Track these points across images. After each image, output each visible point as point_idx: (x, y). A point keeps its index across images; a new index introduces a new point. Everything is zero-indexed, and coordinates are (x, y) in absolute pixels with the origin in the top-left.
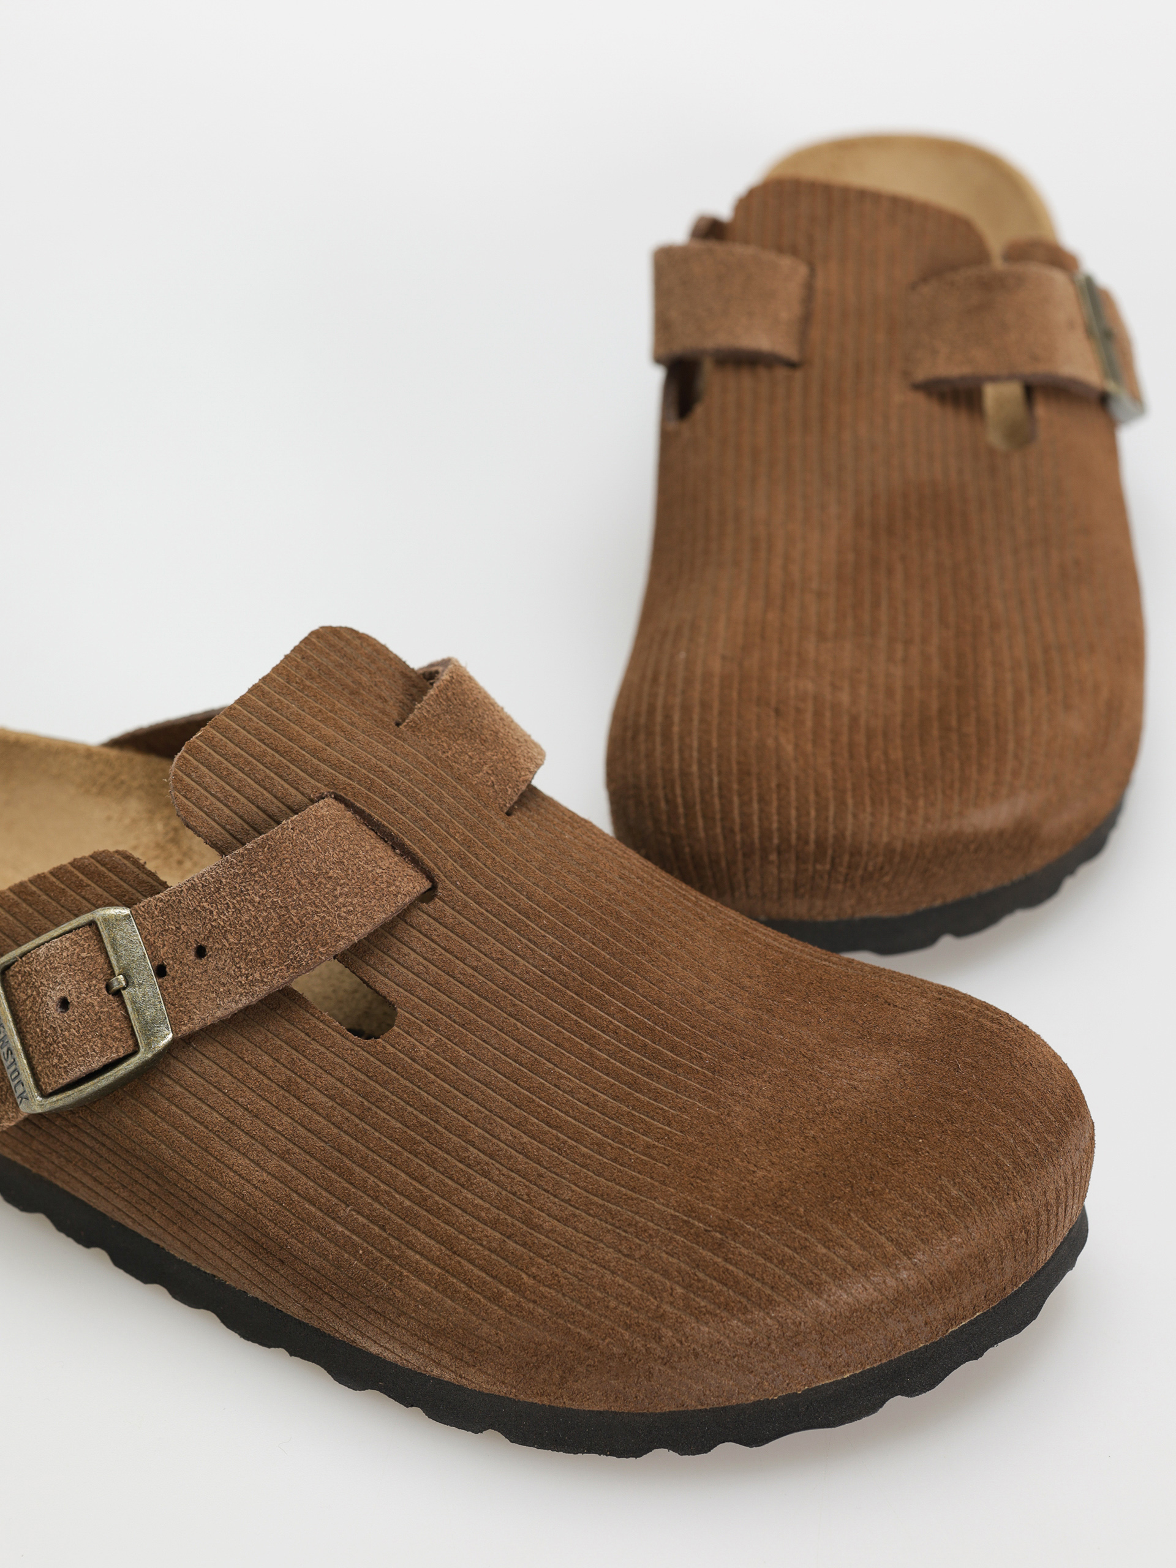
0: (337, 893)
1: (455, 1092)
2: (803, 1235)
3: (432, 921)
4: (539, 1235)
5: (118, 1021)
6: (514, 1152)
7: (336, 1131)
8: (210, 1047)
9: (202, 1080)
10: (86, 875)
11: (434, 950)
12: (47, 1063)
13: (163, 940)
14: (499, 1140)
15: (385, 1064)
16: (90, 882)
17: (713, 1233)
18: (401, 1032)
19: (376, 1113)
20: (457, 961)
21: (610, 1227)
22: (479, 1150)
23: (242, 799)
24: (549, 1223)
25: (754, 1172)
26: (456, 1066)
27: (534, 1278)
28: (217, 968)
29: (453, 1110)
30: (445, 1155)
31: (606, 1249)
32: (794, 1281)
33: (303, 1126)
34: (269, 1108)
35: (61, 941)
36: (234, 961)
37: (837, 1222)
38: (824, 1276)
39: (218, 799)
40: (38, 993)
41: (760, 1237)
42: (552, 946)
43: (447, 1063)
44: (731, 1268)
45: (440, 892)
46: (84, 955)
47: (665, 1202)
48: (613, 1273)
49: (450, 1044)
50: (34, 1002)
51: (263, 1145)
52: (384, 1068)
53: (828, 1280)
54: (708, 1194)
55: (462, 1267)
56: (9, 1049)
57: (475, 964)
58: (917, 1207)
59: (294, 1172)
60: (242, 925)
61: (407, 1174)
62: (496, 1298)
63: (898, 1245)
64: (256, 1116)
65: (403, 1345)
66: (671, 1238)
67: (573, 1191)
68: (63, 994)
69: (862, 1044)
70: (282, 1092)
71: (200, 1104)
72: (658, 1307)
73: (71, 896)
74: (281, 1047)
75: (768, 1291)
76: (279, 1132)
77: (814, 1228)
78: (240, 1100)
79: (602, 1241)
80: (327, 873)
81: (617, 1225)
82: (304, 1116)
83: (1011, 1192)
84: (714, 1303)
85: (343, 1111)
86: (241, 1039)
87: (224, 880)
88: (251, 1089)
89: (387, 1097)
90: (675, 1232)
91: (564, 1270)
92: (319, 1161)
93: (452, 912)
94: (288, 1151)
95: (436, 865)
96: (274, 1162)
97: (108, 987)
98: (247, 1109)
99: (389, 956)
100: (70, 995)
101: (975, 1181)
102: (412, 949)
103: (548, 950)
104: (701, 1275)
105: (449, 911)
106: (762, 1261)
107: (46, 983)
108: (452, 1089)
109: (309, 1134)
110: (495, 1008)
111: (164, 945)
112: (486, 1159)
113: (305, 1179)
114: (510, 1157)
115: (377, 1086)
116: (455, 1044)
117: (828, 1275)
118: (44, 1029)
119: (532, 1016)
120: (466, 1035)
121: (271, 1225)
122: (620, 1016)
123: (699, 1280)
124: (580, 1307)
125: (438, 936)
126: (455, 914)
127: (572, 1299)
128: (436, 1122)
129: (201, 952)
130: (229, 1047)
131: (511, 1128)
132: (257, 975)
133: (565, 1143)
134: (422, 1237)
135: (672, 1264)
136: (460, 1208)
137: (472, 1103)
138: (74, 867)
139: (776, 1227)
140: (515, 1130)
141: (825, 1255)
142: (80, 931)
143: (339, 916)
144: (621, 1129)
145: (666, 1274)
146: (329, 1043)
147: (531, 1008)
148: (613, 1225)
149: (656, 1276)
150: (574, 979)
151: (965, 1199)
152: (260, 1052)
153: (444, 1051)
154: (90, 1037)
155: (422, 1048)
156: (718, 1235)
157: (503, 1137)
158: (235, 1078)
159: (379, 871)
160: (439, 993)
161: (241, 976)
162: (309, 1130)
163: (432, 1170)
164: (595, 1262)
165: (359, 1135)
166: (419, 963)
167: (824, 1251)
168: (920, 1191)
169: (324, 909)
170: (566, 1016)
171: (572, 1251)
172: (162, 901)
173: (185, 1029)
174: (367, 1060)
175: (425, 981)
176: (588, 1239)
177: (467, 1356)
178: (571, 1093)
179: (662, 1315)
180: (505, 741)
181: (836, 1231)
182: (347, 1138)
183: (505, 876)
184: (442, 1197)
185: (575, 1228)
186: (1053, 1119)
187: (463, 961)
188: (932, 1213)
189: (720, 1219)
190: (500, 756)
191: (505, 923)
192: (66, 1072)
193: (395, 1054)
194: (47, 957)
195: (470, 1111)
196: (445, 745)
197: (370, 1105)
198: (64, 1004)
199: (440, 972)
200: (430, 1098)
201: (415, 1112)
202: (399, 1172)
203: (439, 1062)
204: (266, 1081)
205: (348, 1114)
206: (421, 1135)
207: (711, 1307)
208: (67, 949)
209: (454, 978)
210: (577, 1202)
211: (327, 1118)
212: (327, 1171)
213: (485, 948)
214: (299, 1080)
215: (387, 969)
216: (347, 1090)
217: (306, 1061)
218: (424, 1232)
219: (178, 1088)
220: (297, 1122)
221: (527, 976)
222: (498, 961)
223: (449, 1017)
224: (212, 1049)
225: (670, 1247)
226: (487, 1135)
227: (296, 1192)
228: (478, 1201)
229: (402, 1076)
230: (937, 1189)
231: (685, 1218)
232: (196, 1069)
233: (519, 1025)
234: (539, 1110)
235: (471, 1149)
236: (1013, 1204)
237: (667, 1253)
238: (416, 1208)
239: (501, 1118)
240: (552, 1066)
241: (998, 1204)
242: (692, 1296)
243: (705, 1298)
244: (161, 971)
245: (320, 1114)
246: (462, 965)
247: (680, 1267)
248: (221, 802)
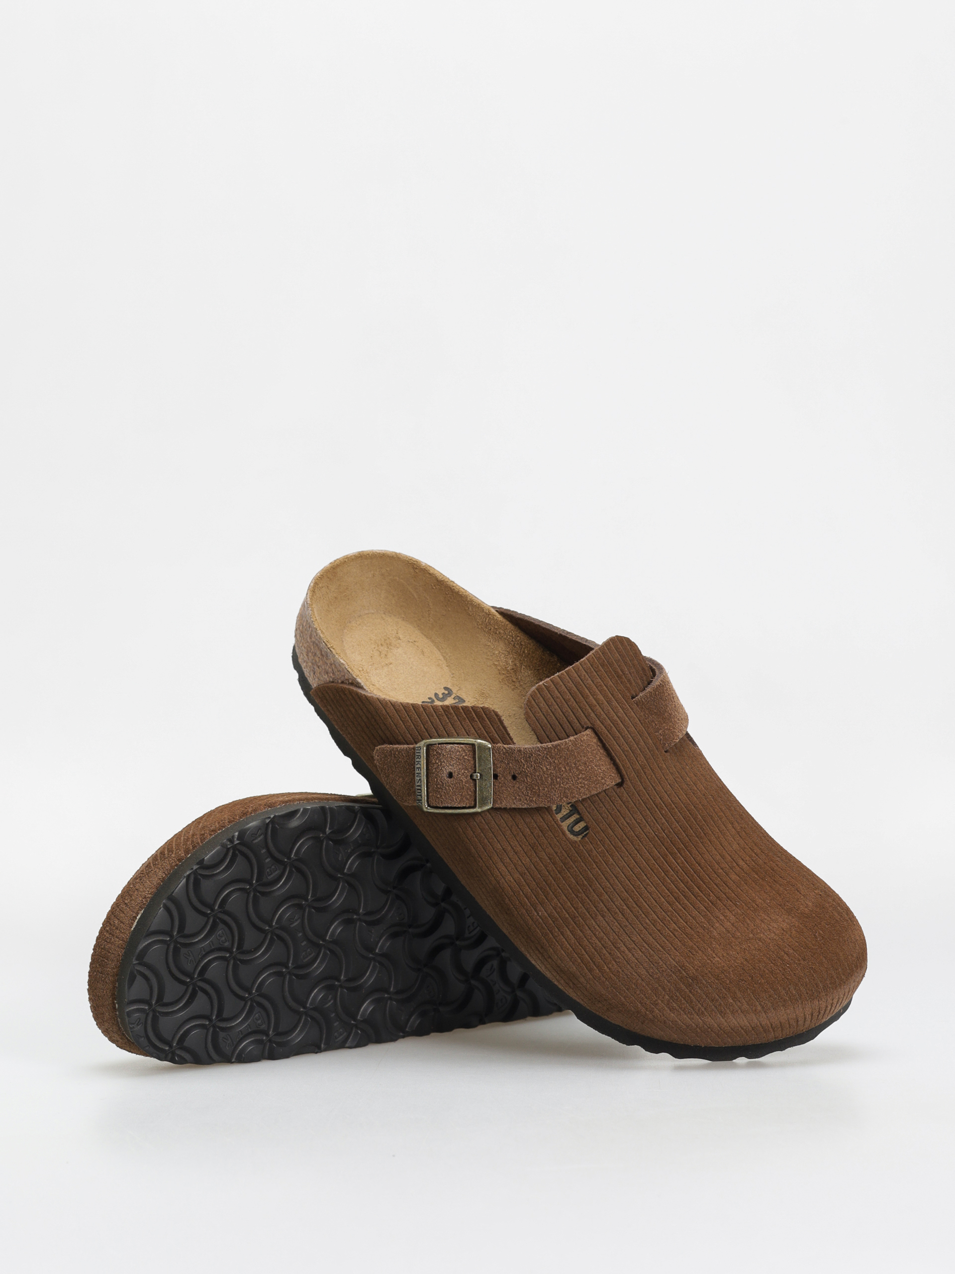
0: (580, 777)
1: (602, 876)
2: (725, 992)
3: (617, 796)
4: (617, 952)
5: (471, 792)
6: (618, 911)
7: (547, 873)
8: (506, 815)
9: (498, 828)
10: (477, 716)
11: (613, 809)
12: (435, 795)
13: (501, 765)
14: (614, 903)
15: (577, 853)
16: (477, 720)
17: (689, 979)
18: (588, 841)
19: (567, 873)
20: (622, 818)
21: (647, 960)
22: (604, 905)
23: (554, 718)
24: (623, 948)
25: (714, 957)
26: (606, 865)
27: (610, 969)
28: (519, 788)
29: (599, 883)
30: (590, 902)
31: (643, 969)
32: (715, 1009)
33: (534, 866)
34: (522, 852)
35: (458, 747)
36: (526, 789)
37: (741, 991)
38: (728, 1011)
39: (544, 714)
40: (441, 765)
41: (707, 987)
42: (663, 824)
43: (603, 862)
44: (691, 996)
45: (625, 785)
46: (466, 757)
47: (673, 958)
48: (642, 980)
49: (607, 854)
50: (438, 767)
51: (515, 866)
52: (576, 855)
53: (729, 1013)
54: (692, 961)
55: (581, 952)
56: (420, 779)
57: (629, 821)
58: (776, 995)
59: (524, 883)
60: (535, 776)
61: (571, 904)
62: (590, 970)
63: (763, 1008)
64: (516, 853)
65: (546, 967)
66: (671, 975)
67: (637, 938)
68: (451, 771)
69: (780, 909)
70: (530, 847)
71: (494, 838)
72: (656, 1000)
73: (467, 723)
74: (536, 828)
75: (703, 1010)
76: (523, 864)
77: (731, 991)
78: (511, 843)
79: (642, 965)
80: (578, 767)
81: (651, 960)
82: (536, 862)
83: (818, 998)
84: (679, 1007)
85: (553, 866)
86: (520, 817)
87: (534, 755)
88: (517, 841)
89: (573, 868)
90: (673, 973)
91: (623, 971)
92: (536, 883)
93: (627, 795)
94: (525, 873)
95: (627, 773)
96: (517, 875)
97: (471, 776)
98: (513, 848)
99: (594, 805)
100: (455, 773)
101: (804, 989)
102: (604, 806)
103: (661, 825)
104: (678, 994)
105: (625, 795)
106: (705, 997)
107: (446, 762)
108: (601, 874)
109: (535, 870)
110: (631, 844)
111: (500, 767)
112: (606, 910)
113: (528, 888)
114: (616, 913)
115: (571, 861)
116: (609, 855)
117: (730, 1011)
118: (439, 781)
119: (645, 853)
120: (615, 852)
121: (507, 900)
122: (681, 865)
123: (676, 996)
124: (624, 988)
125: (617, 804)
126: (628, 796)
127: (622, 984)
128: (590, 886)
129: (514, 777)
130: (514, 819)
131: (620, 900)
132: (534, 799)
133: (641, 915)
134: (569, 933)
135: (667, 986)
136: (588, 927)
137: (608, 883)
138: (473, 710)
139: (715, 985)
140: (622, 902)
141: (731, 1003)
142: (467, 746)
143: (577, 787)
144: (666, 917)
145: (664, 989)
146: (556, 835)
147: (646, 849)
148: (649, 960)
149: (659, 988)
150: (667, 842)
151: (797, 996)
152: (526, 826)
153: (603, 856)
154: (457, 794)
155: (595, 852)
156: (690, 980)
157: (616, 904)
158: (512, 833)
159: (600, 771)
160: (609, 829)
161: (528, 796)
162: (536, 868)
163: (582, 906)
164: (636, 973)
165: (556, 880)
166: (605, 813)
167: (732, 1001)
168: (780, 988)
169: (572, 783)
170: (659, 858)
171: (629, 964)
172: (505, 749)
173: (497, 806)
174: (570, 849)
175: (605, 822)
176: (636, 961)
177: (571, 985)
178: (650, 894)
179: (657, 1004)
180: (673, 720)
181: (739, 995)
182: (551, 878)
183: (654, 785)
184: (582, 919)
185: (633, 955)
186: (848, 968)
187: (624, 818)
188: (782, 998)
189: (694, 974)
190: (669, 727)
191: (647, 807)
192: (442, 803)
193: (582, 850)
194: (450, 751)
195: (606, 887)
196: (647, 716)
197: (565, 868)
198: (450, 775)
199: (612, 819)
200: (591, 875)
201: (583, 879)
202: (568, 902)
203: (600, 861)
204: (525, 840)
205: (554, 869)
206: (582, 890)
207: (677, 1008)
208: (460, 752)
209: (618, 824)
210: (637, 943)
211: (546, 866)
212: (538, 888)
213: (635, 816)
214: (539, 845)
215: (591, 811)
216: (557, 858)
217: (544, 838)
218: (570, 931)
219: (487, 827)
220: (532, 863)
221: (648, 834)
222: (639, 823)
223: (610, 841)
224: (506, 816)
225: (669, 979)
226: (609, 899)
227: (522, 891)
228: (596, 927)
229: (583, 862)
230: (787, 989)
231: (680, 968)
232: (497, 822)
233: (638, 855)
234: (635, 896)
235: (601, 903)
236: (817, 1002)
237: (667, 980)
238: (570, 919)
239: (618, 894)
240: (646, 878)
241: (811, 1001)
242: (672, 1001)
243: (676, 1003)
244: (496, 777)
245: (542, 863)
246: (623, 820)
247: (670, 988)
248: (544, 716)
